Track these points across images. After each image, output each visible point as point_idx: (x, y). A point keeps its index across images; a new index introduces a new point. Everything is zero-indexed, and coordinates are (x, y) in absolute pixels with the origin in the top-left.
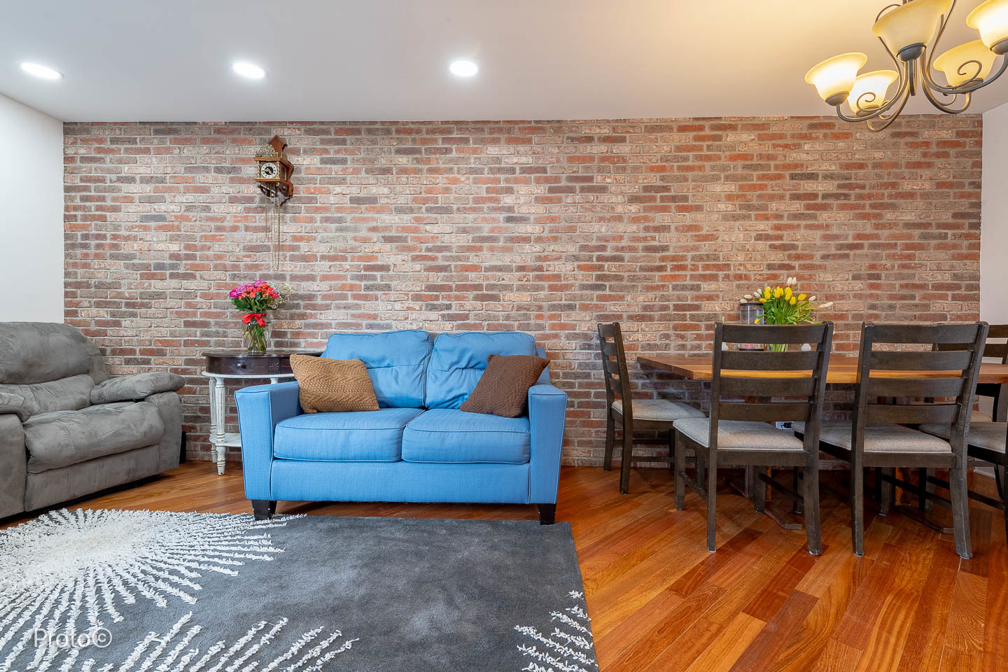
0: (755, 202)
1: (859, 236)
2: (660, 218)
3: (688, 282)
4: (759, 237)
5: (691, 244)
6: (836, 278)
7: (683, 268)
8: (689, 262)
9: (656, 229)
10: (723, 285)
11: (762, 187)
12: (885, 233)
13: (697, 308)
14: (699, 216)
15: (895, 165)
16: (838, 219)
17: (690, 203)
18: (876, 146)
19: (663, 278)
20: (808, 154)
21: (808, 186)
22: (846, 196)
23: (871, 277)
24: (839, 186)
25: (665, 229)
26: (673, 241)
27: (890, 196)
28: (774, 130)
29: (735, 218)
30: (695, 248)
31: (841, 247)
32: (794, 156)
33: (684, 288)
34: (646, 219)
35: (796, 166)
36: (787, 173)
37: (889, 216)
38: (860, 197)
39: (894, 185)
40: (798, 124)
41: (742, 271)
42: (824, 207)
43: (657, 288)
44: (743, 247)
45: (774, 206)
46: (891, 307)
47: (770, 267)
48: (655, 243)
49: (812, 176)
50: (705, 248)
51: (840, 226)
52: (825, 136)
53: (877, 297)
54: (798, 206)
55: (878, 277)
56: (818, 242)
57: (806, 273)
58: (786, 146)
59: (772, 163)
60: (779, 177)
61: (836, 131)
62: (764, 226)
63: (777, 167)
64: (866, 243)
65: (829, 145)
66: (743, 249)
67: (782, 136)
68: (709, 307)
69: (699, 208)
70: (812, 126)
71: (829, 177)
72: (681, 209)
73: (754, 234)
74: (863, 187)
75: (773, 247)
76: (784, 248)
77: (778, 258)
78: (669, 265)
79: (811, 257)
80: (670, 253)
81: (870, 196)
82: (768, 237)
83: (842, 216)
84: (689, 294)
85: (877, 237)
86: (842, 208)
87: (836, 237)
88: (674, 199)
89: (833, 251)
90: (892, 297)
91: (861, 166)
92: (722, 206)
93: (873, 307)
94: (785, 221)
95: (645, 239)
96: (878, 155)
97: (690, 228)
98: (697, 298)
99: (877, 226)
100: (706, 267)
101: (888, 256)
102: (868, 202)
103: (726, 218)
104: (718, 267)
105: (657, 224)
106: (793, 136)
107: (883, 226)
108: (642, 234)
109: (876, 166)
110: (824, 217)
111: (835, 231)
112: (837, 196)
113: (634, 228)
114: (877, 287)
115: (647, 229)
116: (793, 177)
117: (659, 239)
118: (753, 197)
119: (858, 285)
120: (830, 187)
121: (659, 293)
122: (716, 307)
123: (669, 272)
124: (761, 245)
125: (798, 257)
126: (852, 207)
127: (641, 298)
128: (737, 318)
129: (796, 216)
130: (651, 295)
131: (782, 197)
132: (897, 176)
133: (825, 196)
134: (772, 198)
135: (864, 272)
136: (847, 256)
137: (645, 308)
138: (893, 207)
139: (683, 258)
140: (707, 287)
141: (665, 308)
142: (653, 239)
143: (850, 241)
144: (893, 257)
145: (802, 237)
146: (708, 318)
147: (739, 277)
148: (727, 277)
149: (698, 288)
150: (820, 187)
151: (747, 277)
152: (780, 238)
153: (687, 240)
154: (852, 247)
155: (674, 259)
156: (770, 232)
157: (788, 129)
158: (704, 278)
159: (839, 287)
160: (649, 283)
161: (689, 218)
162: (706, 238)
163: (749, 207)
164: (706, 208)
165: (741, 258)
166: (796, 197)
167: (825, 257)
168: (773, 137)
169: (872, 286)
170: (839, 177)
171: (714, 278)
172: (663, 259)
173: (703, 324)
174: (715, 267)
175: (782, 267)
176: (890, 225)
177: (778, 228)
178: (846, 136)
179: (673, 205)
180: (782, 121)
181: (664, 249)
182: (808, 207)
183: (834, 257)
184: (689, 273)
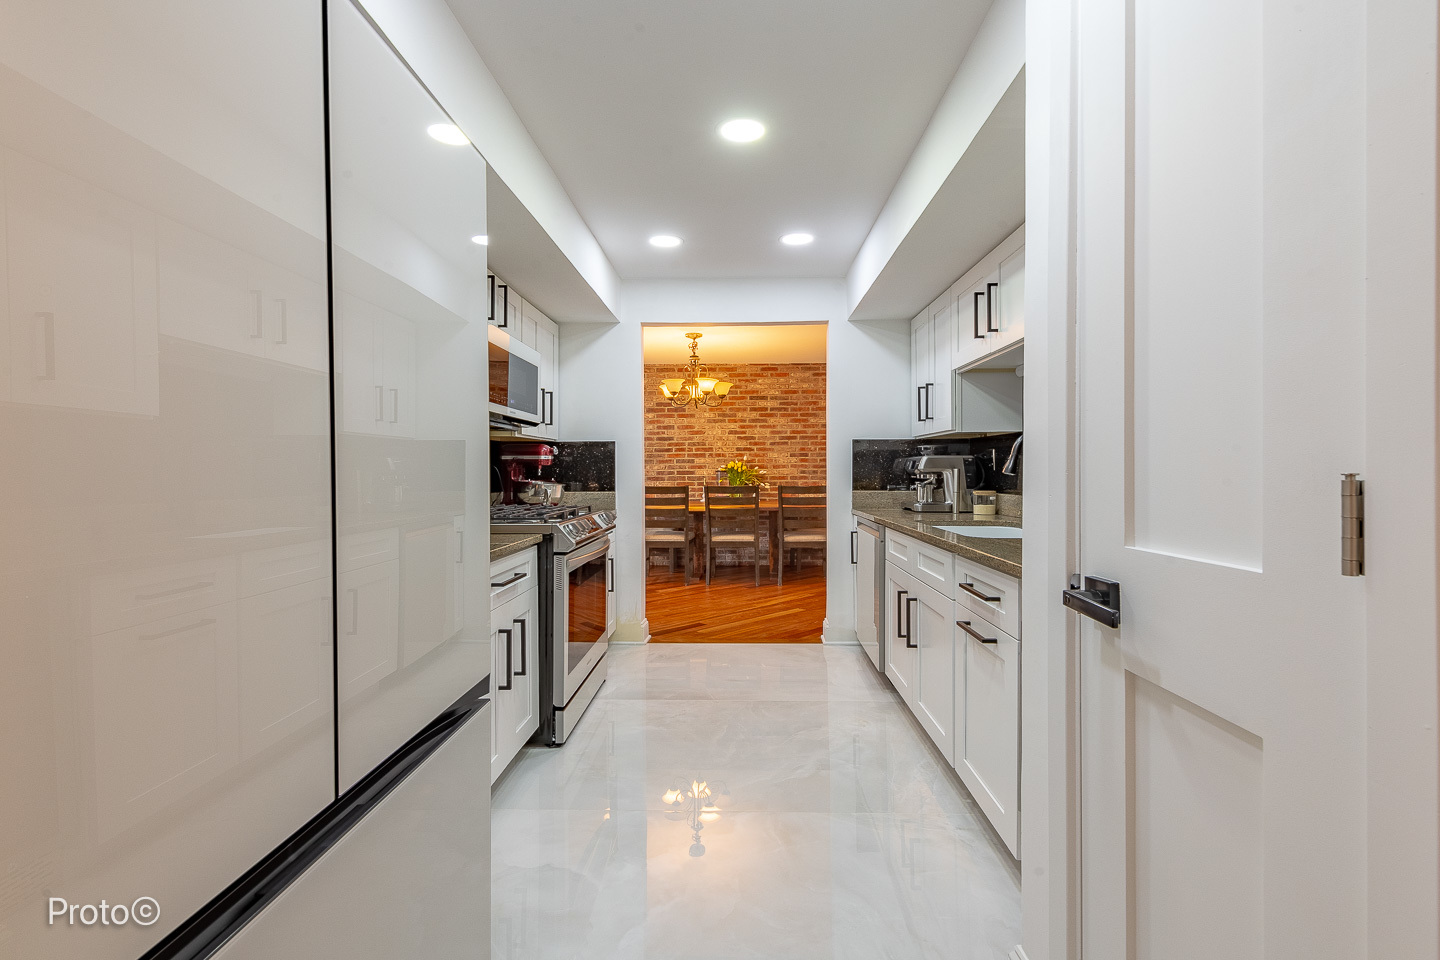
0: (728, 412)
1: (793, 432)
2: (667, 421)
3: (686, 458)
4: (731, 433)
5: (688, 436)
6: (779, 456)
7: (683, 450)
8: (686, 447)
9: (665, 428)
10: (708, 460)
11: (732, 404)
12: (810, 430)
13: (692, 473)
14: (693, 420)
15: (816, 392)
16: (780, 422)
17: (686, 413)
18: (803, 381)
19: (670, 456)
20: (761, 385)
21: (762, 404)
22: (785, 409)
23: (802, 455)
24: (781, 404)
25: (672, 427)
26: (676, 434)
27: (813, 409)
28: (739, 371)
29: (715, 421)
30: (690, 439)
31: (783, 438)
32: (752, 386)
33: (684, 461)
34: (658, 422)
35: (753, 392)
36: (748, 396)
37: (812, 420)
38: (794, 410)
39: (815, 403)
40: (754, 368)
41: (720, 452)
42: (771, 415)
43: (667, 461)
44: (721, 438)
45: (740, 414)
46: (814, 472)
47: (738, 449)
48: (665, 436)
49: (764, 398)
50: (697, 438)
51: (782, 426)
52: (772, 375)
53: (806, 466)
54: (755, 415)
55: (807, 455)
56: (768, 435)
57: (761, 453)
58: (747, 381)
59: (739, 390)
60: (743, 398)
61: (778, 372)
62: (733, 426)
63: (741, 393)
64: (798, 436)
65: (774, 380)
66: (721, 439)
67: (744, 375)
68: (699, 473)
69: (692, 416)
70: (763, 369)
71: (774, 398)
72: (680, 416)
73: (727, 431)
74: (796, 404)
75: (739, 438)
76: (746, 438)
77: (742, 444)
78: (674, 448)
79: (764, 444)
80: (675, 441)
81: (800, 409)
82: (736, 432)
83: (783, 421)
84: (687, 465)
85: (805, 432)
86: (783, 416)
87: (779, 432)
88: (676, 410)
89: (777, 440)
90: (815, 467)
91: (795, 392)
92: (707, 415)
93: (803, 472)
94: (747, 423)
95: (658, 433)
96: (805, 386)
97: (687, 427)
98: (692, 467)
99: (805, 426)
100: (697, 450)
101: (812, 443)
102: (799, 413)
103: (709, 421)
104: (706, 450)
105: (665, 424)
106: (751, 375)
107: (809, 426)
108: (656, 431)
109: (804, 392)
110: (771, 421)
111: (779, 429)
112: (780, 409)
113: (651, 427)
114: (806, 461)
115: (659, 428)
116: (751, 398)
117: (667, 434)
118: (727, 410)
119: (794, 459)
120: (775, 404)
121: (668, 465)
122: (704, 472)
123: (674, 452)
124: (732, 436)
125: (756, 444)
126: (789, 415)
127: (656, 468)
128: (713, 478)
129: (753, 421)
130: (662, 465)
131: (745, 410)
132: (817, 398)
133: (772, 409)
134: (738, 410)
135: (797, 452)
136: (787, 443)
137: (658, 473)
138: (815, 415)
139: (683, 444)
140: (698, 461)
141: (673, 473)
142: (664, 433)
143: (788, 434)
144: (816, 444)
145: (758, 432)
146: (699, 478)
147: (719, 455)
148: (711, 455)
149: (693, 461)
150: (769, 404)
151: (723, 455)
152: (744, 433)
153: (685, 434)
154: (789, 438)
155: (677, 445)
156: (738, 430)
157: (748, 371)
158: (696, 455)
159: (781, 461)
160: (661, 459)
161: (686, 421)
162: (697, 433)
163: (724, 415)
164: (697, 416)
165: (720, 444)
166: (755, 410)
167: (772, 444)
168: (739, 375)
169: (802, 460)
170: (780, 398)
171: (703, 456)
172: (670, 445)
173: (696, 482)
174: (704, 450)
175: (745, 449)
176: (813, 426)
177: (742, 427)
178: (785, 375)
179: (676, 414)
180: (744, 366)
181: (671, 439)
182: (761, 415)
183: (778, 443)
184: (686, 453)
